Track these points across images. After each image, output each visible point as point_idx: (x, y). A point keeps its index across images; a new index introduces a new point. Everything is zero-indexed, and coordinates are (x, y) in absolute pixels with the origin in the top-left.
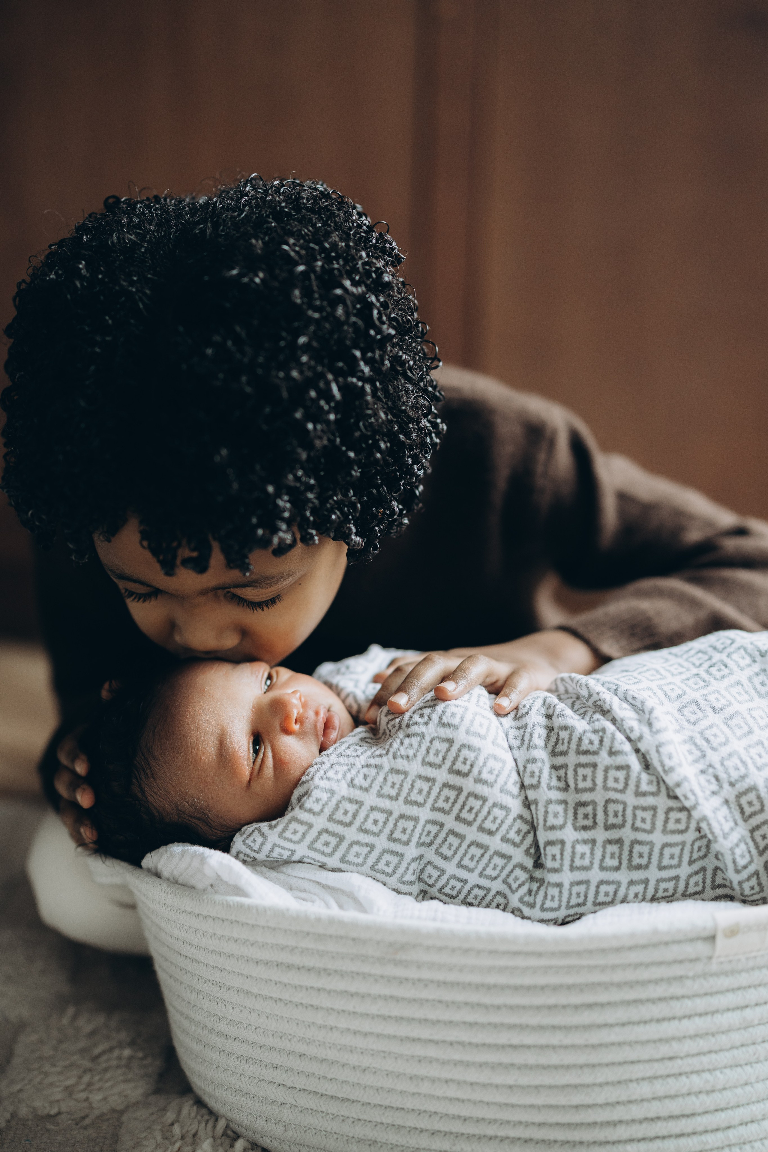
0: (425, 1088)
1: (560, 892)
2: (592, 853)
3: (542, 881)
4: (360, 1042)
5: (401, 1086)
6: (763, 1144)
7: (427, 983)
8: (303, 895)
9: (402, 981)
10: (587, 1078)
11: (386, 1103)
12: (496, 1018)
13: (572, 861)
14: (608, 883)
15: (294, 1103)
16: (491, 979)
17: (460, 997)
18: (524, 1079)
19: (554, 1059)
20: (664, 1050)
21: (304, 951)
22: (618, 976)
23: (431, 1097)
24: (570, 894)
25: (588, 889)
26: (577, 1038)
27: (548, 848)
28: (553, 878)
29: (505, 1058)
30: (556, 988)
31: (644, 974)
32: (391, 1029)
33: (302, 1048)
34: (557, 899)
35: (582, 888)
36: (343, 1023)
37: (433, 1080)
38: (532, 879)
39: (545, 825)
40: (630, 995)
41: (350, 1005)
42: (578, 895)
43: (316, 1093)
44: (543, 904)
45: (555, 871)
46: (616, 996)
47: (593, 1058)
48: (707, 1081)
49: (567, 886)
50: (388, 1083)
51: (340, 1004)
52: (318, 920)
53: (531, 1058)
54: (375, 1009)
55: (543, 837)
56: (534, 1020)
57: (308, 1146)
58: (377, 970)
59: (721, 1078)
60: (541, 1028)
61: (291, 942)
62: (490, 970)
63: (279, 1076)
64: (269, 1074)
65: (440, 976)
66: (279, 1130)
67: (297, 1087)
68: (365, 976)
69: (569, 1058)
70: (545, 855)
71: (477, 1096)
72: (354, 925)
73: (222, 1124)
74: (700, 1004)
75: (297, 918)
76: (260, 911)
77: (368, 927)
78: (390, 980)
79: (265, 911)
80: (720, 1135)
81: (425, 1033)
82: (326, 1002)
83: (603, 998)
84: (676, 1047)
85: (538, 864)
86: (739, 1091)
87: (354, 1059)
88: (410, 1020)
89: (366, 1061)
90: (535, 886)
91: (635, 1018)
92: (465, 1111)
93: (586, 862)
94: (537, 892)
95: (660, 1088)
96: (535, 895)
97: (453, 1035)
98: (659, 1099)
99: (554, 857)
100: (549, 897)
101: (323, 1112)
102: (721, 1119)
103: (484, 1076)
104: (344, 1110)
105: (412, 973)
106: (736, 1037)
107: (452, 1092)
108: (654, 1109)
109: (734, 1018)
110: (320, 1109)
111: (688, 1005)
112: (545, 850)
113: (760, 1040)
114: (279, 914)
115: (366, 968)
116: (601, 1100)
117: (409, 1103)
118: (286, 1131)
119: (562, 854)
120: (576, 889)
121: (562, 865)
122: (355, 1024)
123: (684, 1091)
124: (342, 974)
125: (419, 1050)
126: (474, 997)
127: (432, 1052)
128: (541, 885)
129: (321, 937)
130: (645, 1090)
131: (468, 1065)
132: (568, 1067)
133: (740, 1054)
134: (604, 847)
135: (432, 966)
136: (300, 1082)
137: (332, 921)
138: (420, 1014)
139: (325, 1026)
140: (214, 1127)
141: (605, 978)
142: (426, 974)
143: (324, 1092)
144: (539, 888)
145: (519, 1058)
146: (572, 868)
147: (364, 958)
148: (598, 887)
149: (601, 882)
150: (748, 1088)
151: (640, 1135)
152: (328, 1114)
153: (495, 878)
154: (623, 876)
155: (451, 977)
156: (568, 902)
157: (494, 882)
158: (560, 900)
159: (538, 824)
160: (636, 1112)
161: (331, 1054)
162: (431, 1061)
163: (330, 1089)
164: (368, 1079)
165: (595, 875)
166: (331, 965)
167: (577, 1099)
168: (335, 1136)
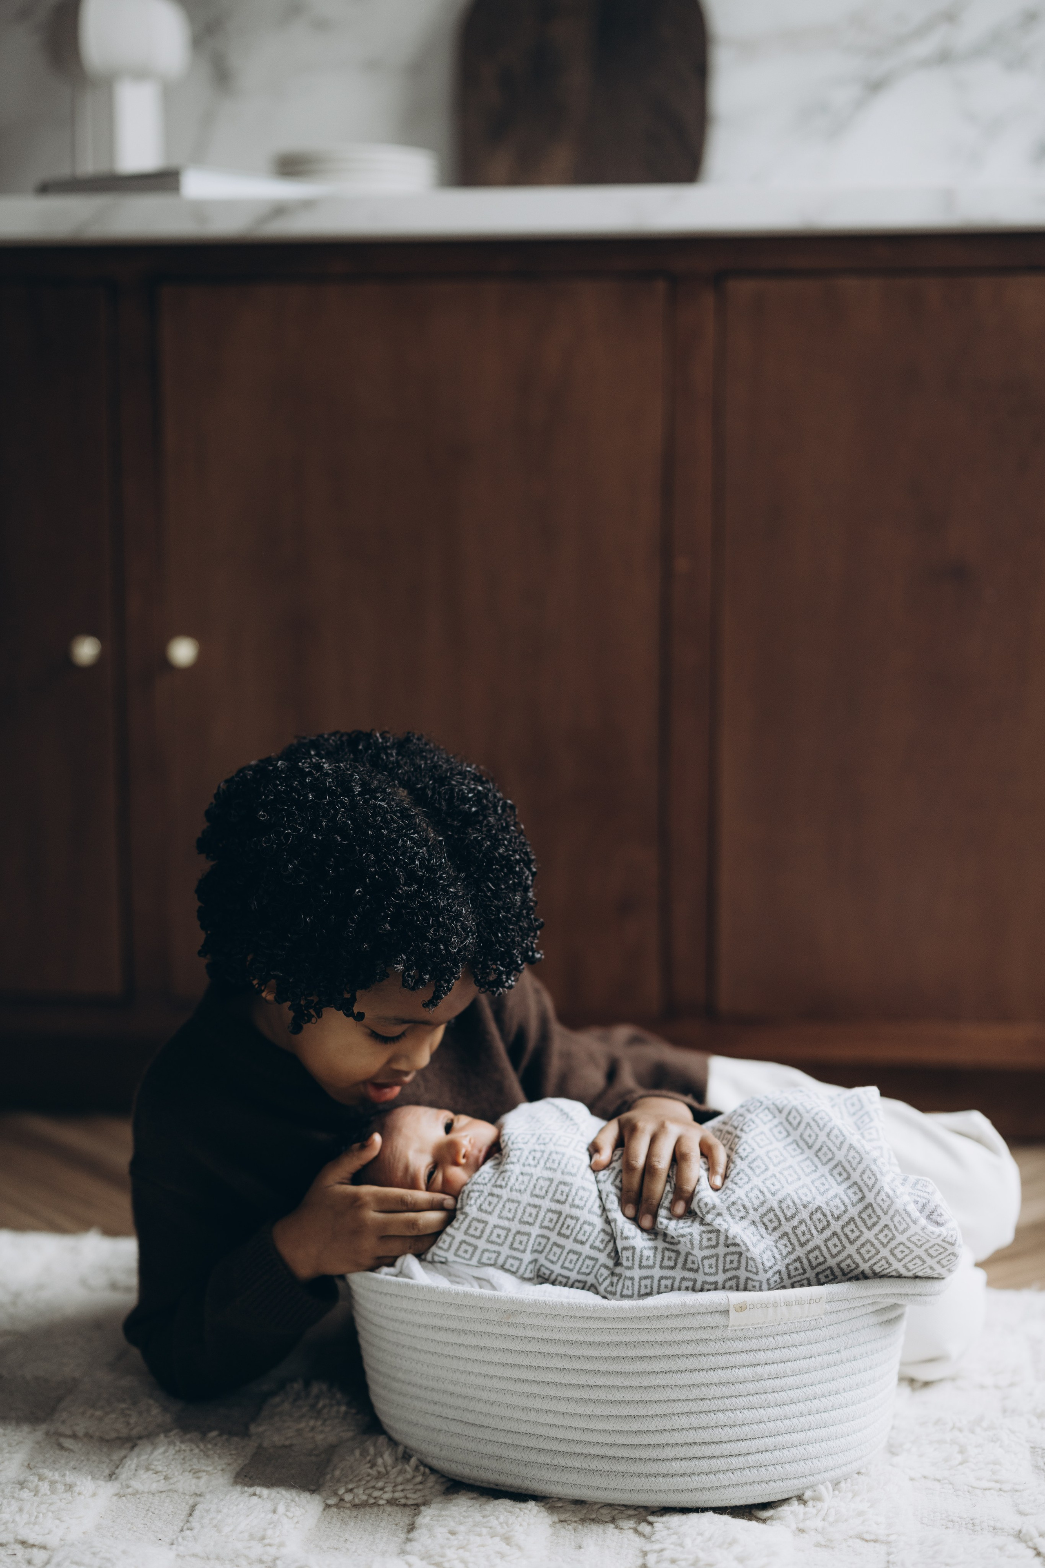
0: (532, 1416)
1: (633, 1284)
2: (655, 1257)
3: (620, 1276)
4: (488, 1383)
5: (518, 1414)
6: (775, 1468)
7: (530, 1339)
8: (458, 1280)
9: (514, 1338)
10: (642, 1411)
11: (507, 1428)
12: (577, 1365)
13: (641, 1262)
14: (666, 1278)
15: (447, 1429)
16: (573, 1337)
17: (553, 1349)
18: (598, 1410)
19: (618, 1396)
20: (695, 1393)
21: (450, 1317)
22: (660, 1337)
23: (536, 1423)
24: (640, 1286)
25: (652, 1282)
26: (635, 1382)
27: (624, 1252)
28: (628, 1273)
29: (585, 1394)
30: (617, 1344)
31: (679, 1337)
32: (508, 1373)
33: (451, 1388)
34: (630, 1288)
35: (648, 1282)
36: (477, 1369)
37: (538, 1411)
38: (613, 1274)
39: (621, 1236)
40: (670, 1351)
41: (481, 1355)
42: (646, 1286)
43: (462, 1421)
44: (622, 1291)
45: (628, 1268)
46: (658, 1351)
47: (646, 1396)
48: (729, 1417)
49: (637, 1280)
50: (508, 1413)
51: (473, 1355)
52: (457, 1294)
53: (602, 1395)
54: (496, 1358)
55: (620, 1245)
56: (604, 1367)
57: (456, 1462)
58: (497, 1330)
59: (739, 1416)
60: (608, 1373)
61: (440, 1310)
62: (572, 1330)
63: (437, 1409)
64: (431, 1408)
65: (538, 1335)
66: (436, 1451)
67: (449, 1417)
68: (489, 1334)
69: (628, 1396)
70: (622, 1257)
71: (567, 1422)
72: (481, 1297)
73: (401, 1449)
74: (722, 1361)
75: (443, 1293)
76: (420, 1288)
77: (489, 1299)
78: (505, 1337)
79: (423, 1288)
80: (741, 1458)
81: (530, 1375)
82: (464, 1353)
83: (650, 1352)
84: (704, 1392)
85: (618, 1263)
86: (755, 1427)
87: (485, 1395)
88: (520, 1366)
89: (493, 1397)
90: (615, 1279)
91: (674, 1368)
92: (561, 1434)
93: (651, 1263)
94: (617, 1284)
95: (694, 1421)
96: (616, 1286)
97: (549, 1377)
98: (695, 1429)
99: (628, 1259)
100: (626, 1287)
101: (466, 1435)
102: (742, 1446)
103: (571, 1408)
104: (480, 1433)
105: (520, 1333)
106: (751, 1387)
107: (550, 1419)
108: (691, 1436)
109: (748, 1372)
110: (464, 1433)
111: (712, 1361)
112: (622, 1253)
113: (770, 1390)
114: (431, 1290)
115: (490, 1329)
116: (652, 1428)
117: (523, 1428)
118: (441, 1450)
119: (633, 1257)
120: (643, 1282)
121: (633, 1264)
122: (485, 1369)
123: (713, 1424)
124: (474, 1333)
125: (526, 1388)
126: (562, 1350)
127: (535, 1389)
128: (620, 1278)
129: (459, 1306)
130: (684, 1422)
131: (560, 1399)
132: (628, 1402)
133: (754, 1400)
134: (663, 1252)
135: (532, 1327)
136: (451, 1413)
137: (466, 1295)
138: (526, 1361)
139: (465, 1372)
140: (396, 1452)
141: (650, 1338)
142: (530, 1333)
143: (468, 1421)
144: (618, 1280)
145: (594, 1394)
146: (641, 1267)
147: (488, 1322)
148: (659, 1281)
149: (662, 1278)
150: (762, 1425)
151: (682, 1455)
152: (469, 1437)
153: (589, 1274)
154: (678, 1274)
155: (547, 1335)
156: (639, 1292)
157: (588, 1277)
158: (633, 1290)
159: (617, 1235)
160: (678, 1437)
161: (470, 1392)
162: (535, 1396)
163: (471, 1418)
164: (495, 1410)
165: (657, 1273)
166: (467, 1327)
167: (635, 1426)
168: (474, 1454)
